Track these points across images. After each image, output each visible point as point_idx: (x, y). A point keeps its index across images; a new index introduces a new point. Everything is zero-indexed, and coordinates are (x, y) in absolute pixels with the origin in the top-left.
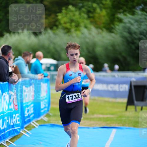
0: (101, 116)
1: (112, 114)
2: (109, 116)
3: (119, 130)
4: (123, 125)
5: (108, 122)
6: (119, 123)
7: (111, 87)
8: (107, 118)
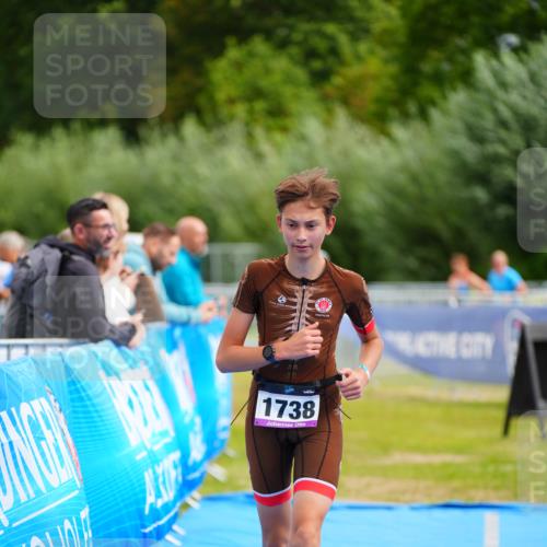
0: (419, 459)
1: (459, 451)
2: (448, 458)
3: (507, 515)
4: (516, 497)
5: (456, 483)
6: (496, 488)
7: (428, 345)
8: (445, 465)
